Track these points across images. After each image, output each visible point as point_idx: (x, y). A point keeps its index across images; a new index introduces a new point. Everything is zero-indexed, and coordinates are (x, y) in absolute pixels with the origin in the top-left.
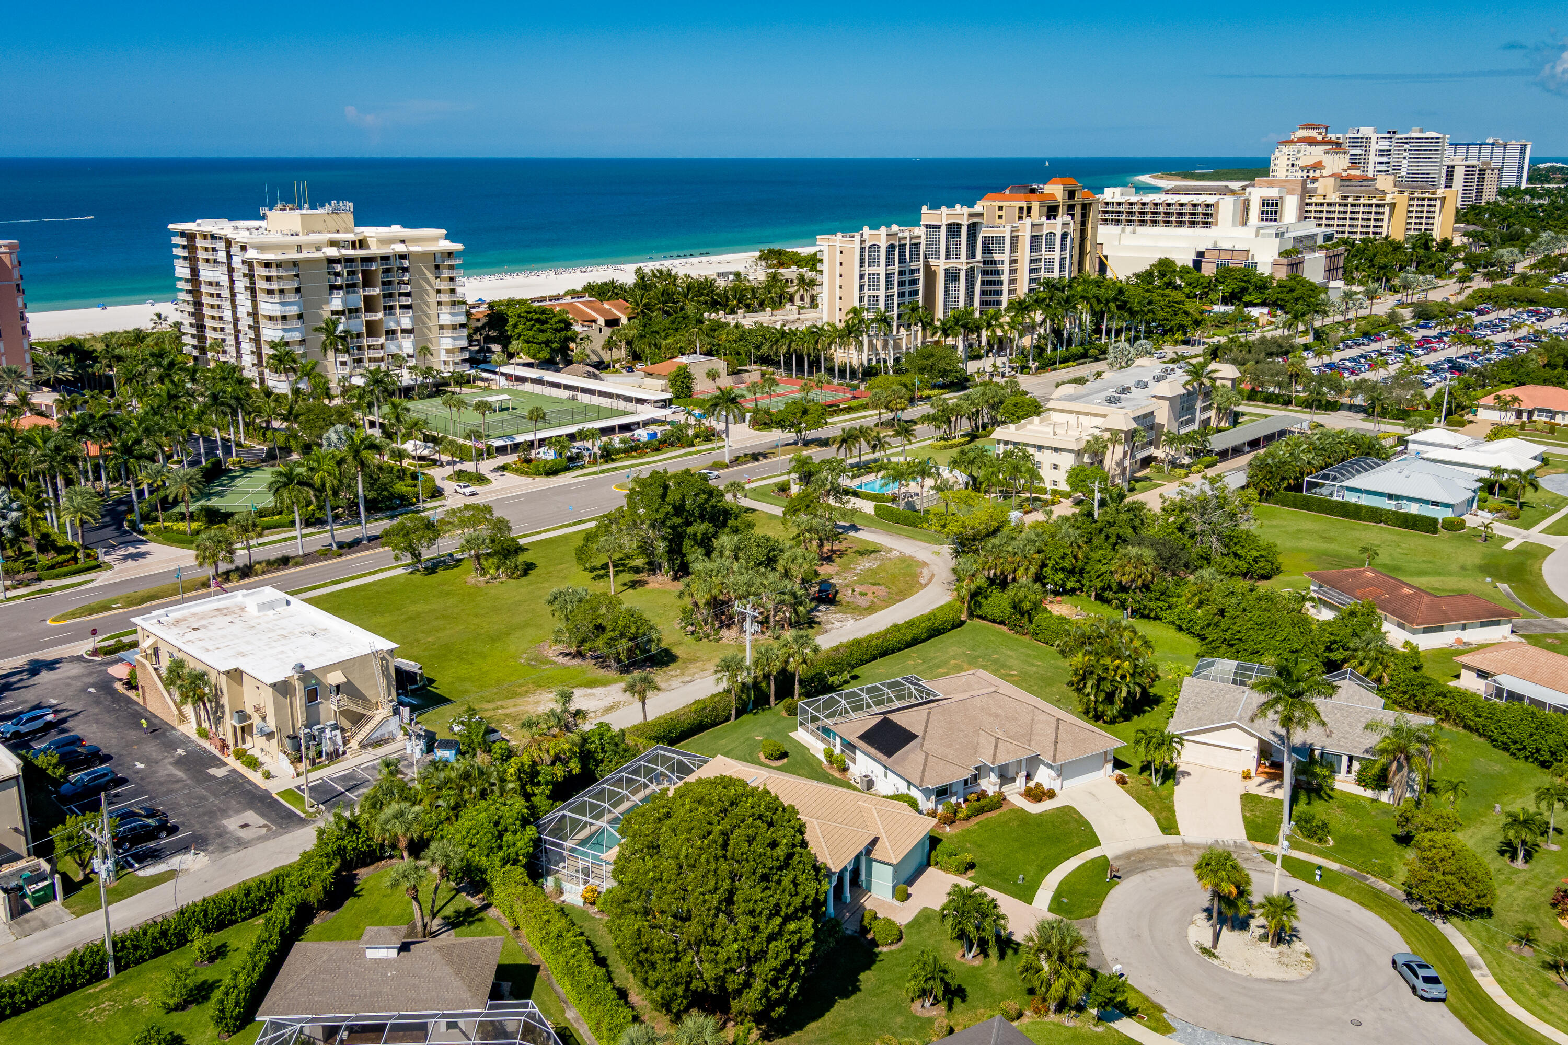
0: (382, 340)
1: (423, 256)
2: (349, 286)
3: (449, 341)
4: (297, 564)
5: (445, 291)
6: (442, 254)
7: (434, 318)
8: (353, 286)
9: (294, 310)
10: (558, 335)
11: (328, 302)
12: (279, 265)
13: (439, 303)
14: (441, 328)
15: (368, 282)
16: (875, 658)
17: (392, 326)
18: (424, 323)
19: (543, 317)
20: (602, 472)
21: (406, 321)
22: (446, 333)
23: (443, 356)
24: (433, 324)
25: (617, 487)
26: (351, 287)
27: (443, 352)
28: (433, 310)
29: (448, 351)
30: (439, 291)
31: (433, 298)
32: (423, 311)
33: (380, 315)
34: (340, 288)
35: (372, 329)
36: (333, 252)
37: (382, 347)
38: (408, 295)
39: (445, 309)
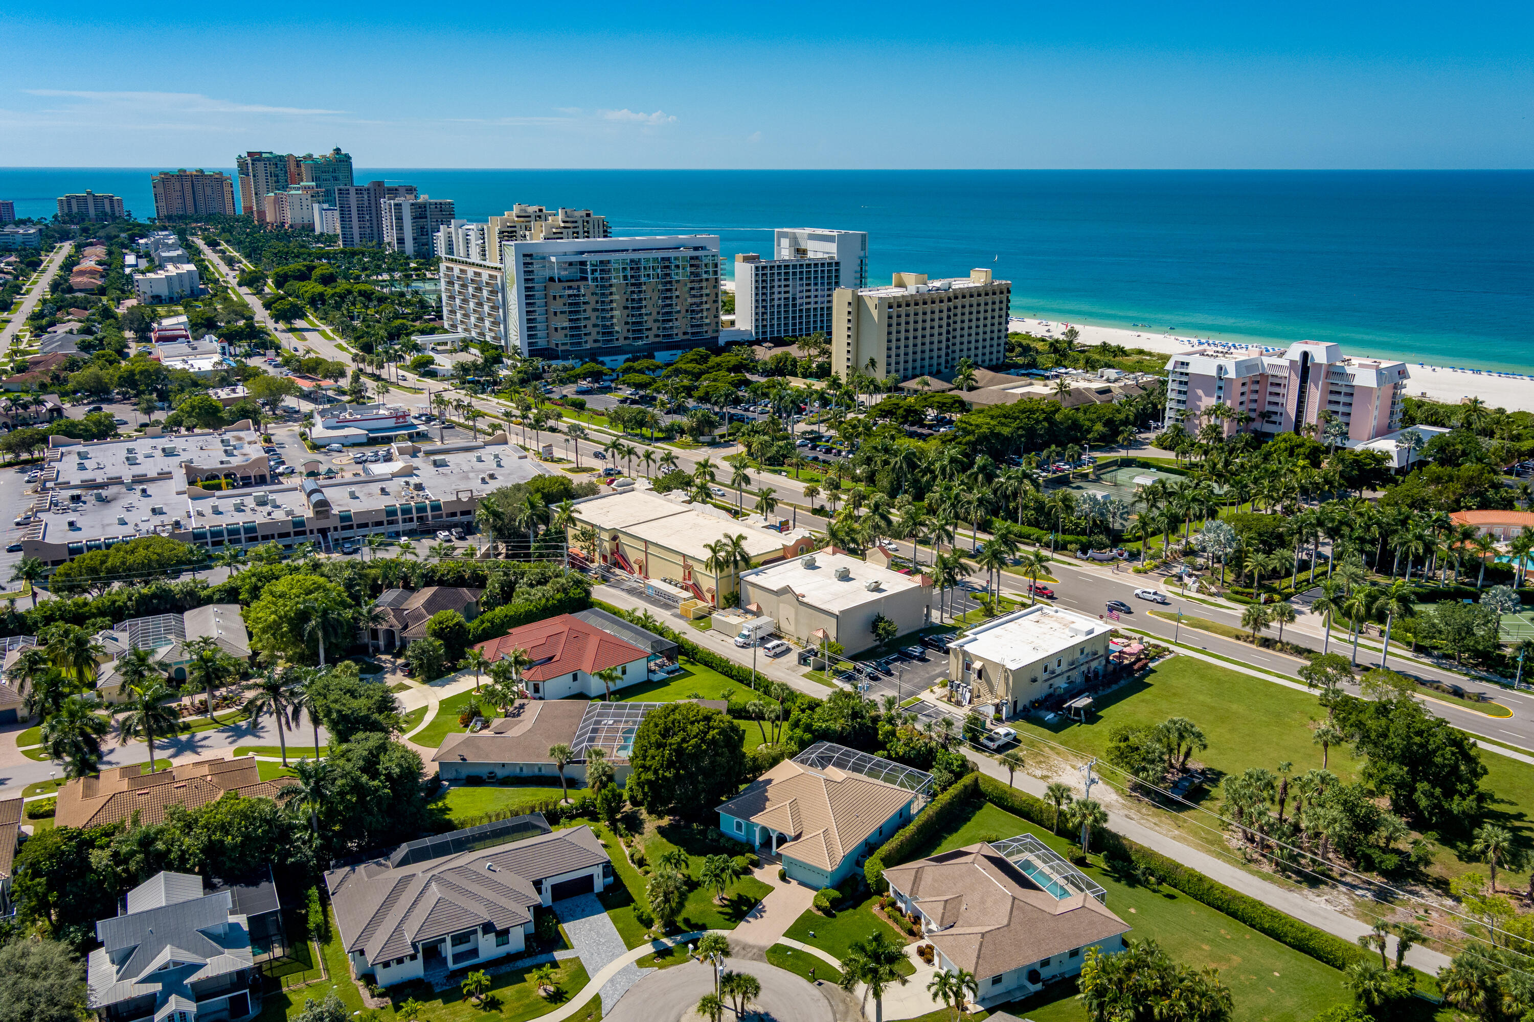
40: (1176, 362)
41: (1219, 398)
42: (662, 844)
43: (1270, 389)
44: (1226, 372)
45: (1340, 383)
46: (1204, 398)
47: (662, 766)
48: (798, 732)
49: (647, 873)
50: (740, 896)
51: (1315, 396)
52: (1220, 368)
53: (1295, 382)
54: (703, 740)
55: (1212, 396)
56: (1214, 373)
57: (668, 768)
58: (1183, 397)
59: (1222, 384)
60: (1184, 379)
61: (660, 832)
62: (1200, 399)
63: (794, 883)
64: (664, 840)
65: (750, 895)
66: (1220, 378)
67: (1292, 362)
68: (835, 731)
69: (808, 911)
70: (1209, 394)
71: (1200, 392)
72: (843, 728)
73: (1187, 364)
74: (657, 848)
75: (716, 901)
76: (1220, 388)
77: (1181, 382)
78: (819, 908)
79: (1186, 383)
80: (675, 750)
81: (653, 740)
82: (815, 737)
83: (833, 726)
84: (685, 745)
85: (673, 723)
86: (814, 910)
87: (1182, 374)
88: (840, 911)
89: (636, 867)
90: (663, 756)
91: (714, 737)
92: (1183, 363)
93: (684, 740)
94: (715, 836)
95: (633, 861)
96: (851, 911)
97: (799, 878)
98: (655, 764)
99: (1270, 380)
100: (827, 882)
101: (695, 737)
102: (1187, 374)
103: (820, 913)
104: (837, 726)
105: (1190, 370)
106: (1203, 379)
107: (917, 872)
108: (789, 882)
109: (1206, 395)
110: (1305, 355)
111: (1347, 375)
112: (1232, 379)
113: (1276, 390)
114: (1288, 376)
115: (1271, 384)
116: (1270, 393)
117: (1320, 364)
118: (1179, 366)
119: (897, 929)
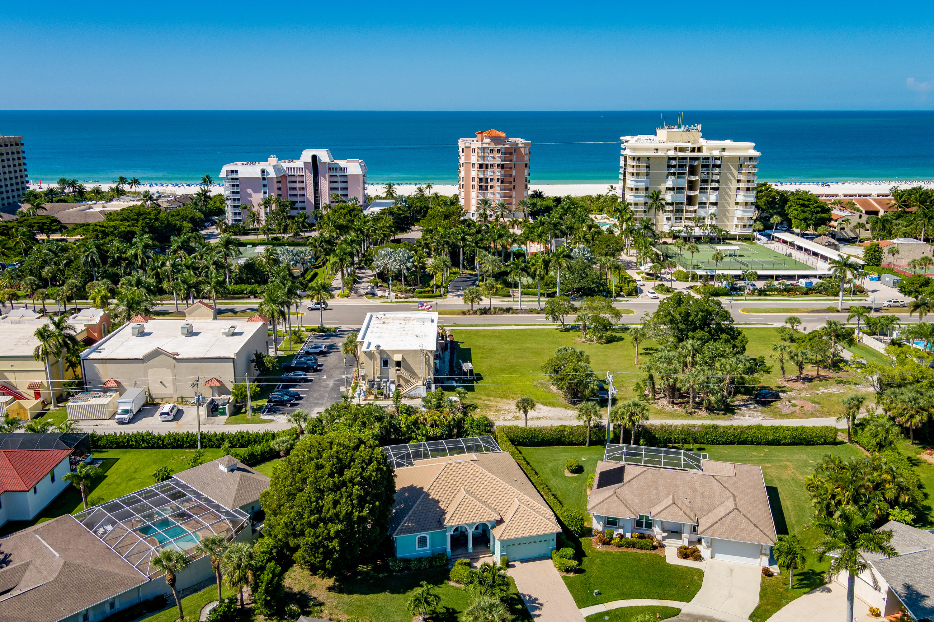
0: (696, 207)
1: (731, 158)
2: (679, 174)
3: (741, 212)
4: (513, 313)
5: (744, 181)
6: (745, 158)
7: (733, 197)
8: (684, 174)
9: (642, 185)
10: (815, 215)
11: (665, 182)
12: (639, 159)
13: (738, 189)
14: (737, 203)
15: (693, 171)
16: (732, 443)
17: (704, 200)
18: (725, 200)
19: (807, 203)
20: (746, 300)
21: (713, 199)
22: (740, 207)
23: (735, 221)
24: (732, 201)
25: (743, 310)
26: (681, 174)
27: (736, 219)
28: (733, 192)
29: (739, 219)
30: (739, 181)
31: (734, 185)
32: (726, 192)
33: (697, 192)
34: (674, 174)
35: (690, 201)
36: (672, 153)
37: (695, 211)
38: (718, 181)
39: (741, 192)
40: (227, 171)
41: (265, 193)
43: (289, 185)
44: (268, 174)
45: (338, 174)
46: (254, 195)
51: (325, 184)
52: (263, 172)
53: (310, 177)
55: (259, 192)
56: (259, 175)
58: (236, 196)
59: (265, 182)
60: (235, 182)
61: (339, 593)
62: (250, 196)
63: (517, 564)
65: (508, 594)
66: (264, 179)
67: (306, 163)
69: (563, 578)
70: (256, 191)
71: (249, 191)
73: (236, 171)
76: (265, 186)
77: (233, 186)
78: (567, 570)
79: (238, 186)
86: (568, 575)
87: (233, 179)
88: (581, 564)
92: (232, 171)
96: (586, 560)
99: (288, 179)
100: (553, 544)
102: (237, 179)
103: (572, 575)
105: (240, 175)
106: (250, 181)
109: (255, 192)
110: (314, 158)
111: (341, 169)
112: (272, 178)
113: (293, 185)
114: (303, 174)
115: (290, 182)
116: (290, 188)
117: (325, 163)
118: (230, 173)
119: (639, 551)
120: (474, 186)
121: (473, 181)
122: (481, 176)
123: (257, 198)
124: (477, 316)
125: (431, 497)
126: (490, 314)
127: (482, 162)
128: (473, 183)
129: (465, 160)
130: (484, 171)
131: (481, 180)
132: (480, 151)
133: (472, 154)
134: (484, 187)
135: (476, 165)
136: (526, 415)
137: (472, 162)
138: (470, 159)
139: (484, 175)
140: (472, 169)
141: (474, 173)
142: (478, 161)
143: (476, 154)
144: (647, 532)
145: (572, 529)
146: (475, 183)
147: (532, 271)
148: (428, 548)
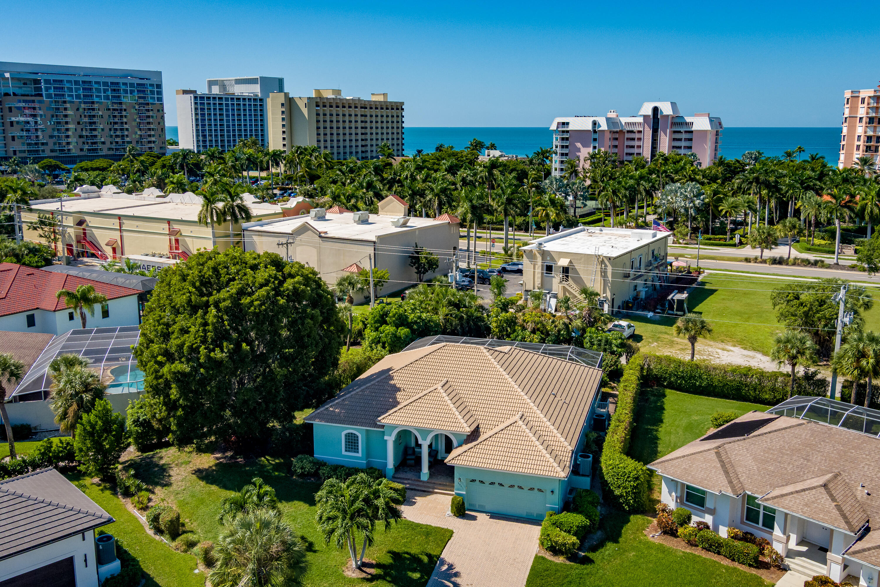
40: (558, 123)
41: (595, 148)
42: (209, 494)
44: (600, 126)
45: (682, 130)
46: (582, 149)
47: (204, 341)
48: (389, 329)
49: (191, 545)
50: (396, 555)
51: (665, 141)
52: (595, 123)
53: (648, 133)
54: (278, 293)
55: (588, 146)
56: (590, 127)
57: (217, 343)
58: (565, 151)
59: (596, 136)
60: (565, 136)
61: (201, 478)
62: (578, 150)
63: (482, 517)
64: (214, 488)
65: (414, 550)
66: (595, 132)
67: (645, 117)
68: (437, 325)
69: (538, 559)
70: (585, 145)
71: (579, 145)
72: (447, 320)
73: (568, 124)
74: (202, 501)
75: (352, 573)
76: (595, 140)
77: (563, 139)
78: (555, 550)
79: (567, 139)
80: (227, 310)
81: (180, 299)
82: (413, 331)
83: (435, 317)
84: (246, 300)
85: (215, 269)
86: (548, 556)
87: (563, 132)
88: (594, 549)
89: (165, 539)
90: (205, 324)
91: (294, 288)
92: (563, 124)
93: (241, 293)
94: (308, 467)
95: (159, 531)
96: (610, 547)
97: (488, 508)
98: (189, 340)
99: (627, 136)
100: (556, 501)
101: (261, 286)
102: (567, 132)
103: (560, 560)
104: (440, 318)
105: (571, 128)
106: (581, 134)
107: (718, 454)
108: (474, 518)
109: (584, 147)
110: (656, 110)
111: (687, 124)
112: (603, 131)
113: (631, 143)
114: (641, 129)
115: (628, 139)
116: (627, 146)
117: (668, 116)
118: (561, 126)
119: (726, 562)
120: (858, 147)
121: (859, 140)
122: (870, 133)
123: (585, 152)
124: (767, 265)
125: (392, 382)
126: (787, 264)
127: (874, 115)
128: (858, 143)
129: (850, 112)
130: (875, 127)
131: (869, 138)
132: (872, 101)
133: (860, 105)
134: (873, 148)
135: (864, 120)
136: (693, 345)
137: (859, 116)
138: (857, 112)
139: (874, 131)
140: (858, 124)
141: (860, 130)
142: (867, 113)
143: (865, 105)
144: (760, 532)
145: (617, 492)
146: (861, 143)
147: (858, 207)
148: (360, 455)
